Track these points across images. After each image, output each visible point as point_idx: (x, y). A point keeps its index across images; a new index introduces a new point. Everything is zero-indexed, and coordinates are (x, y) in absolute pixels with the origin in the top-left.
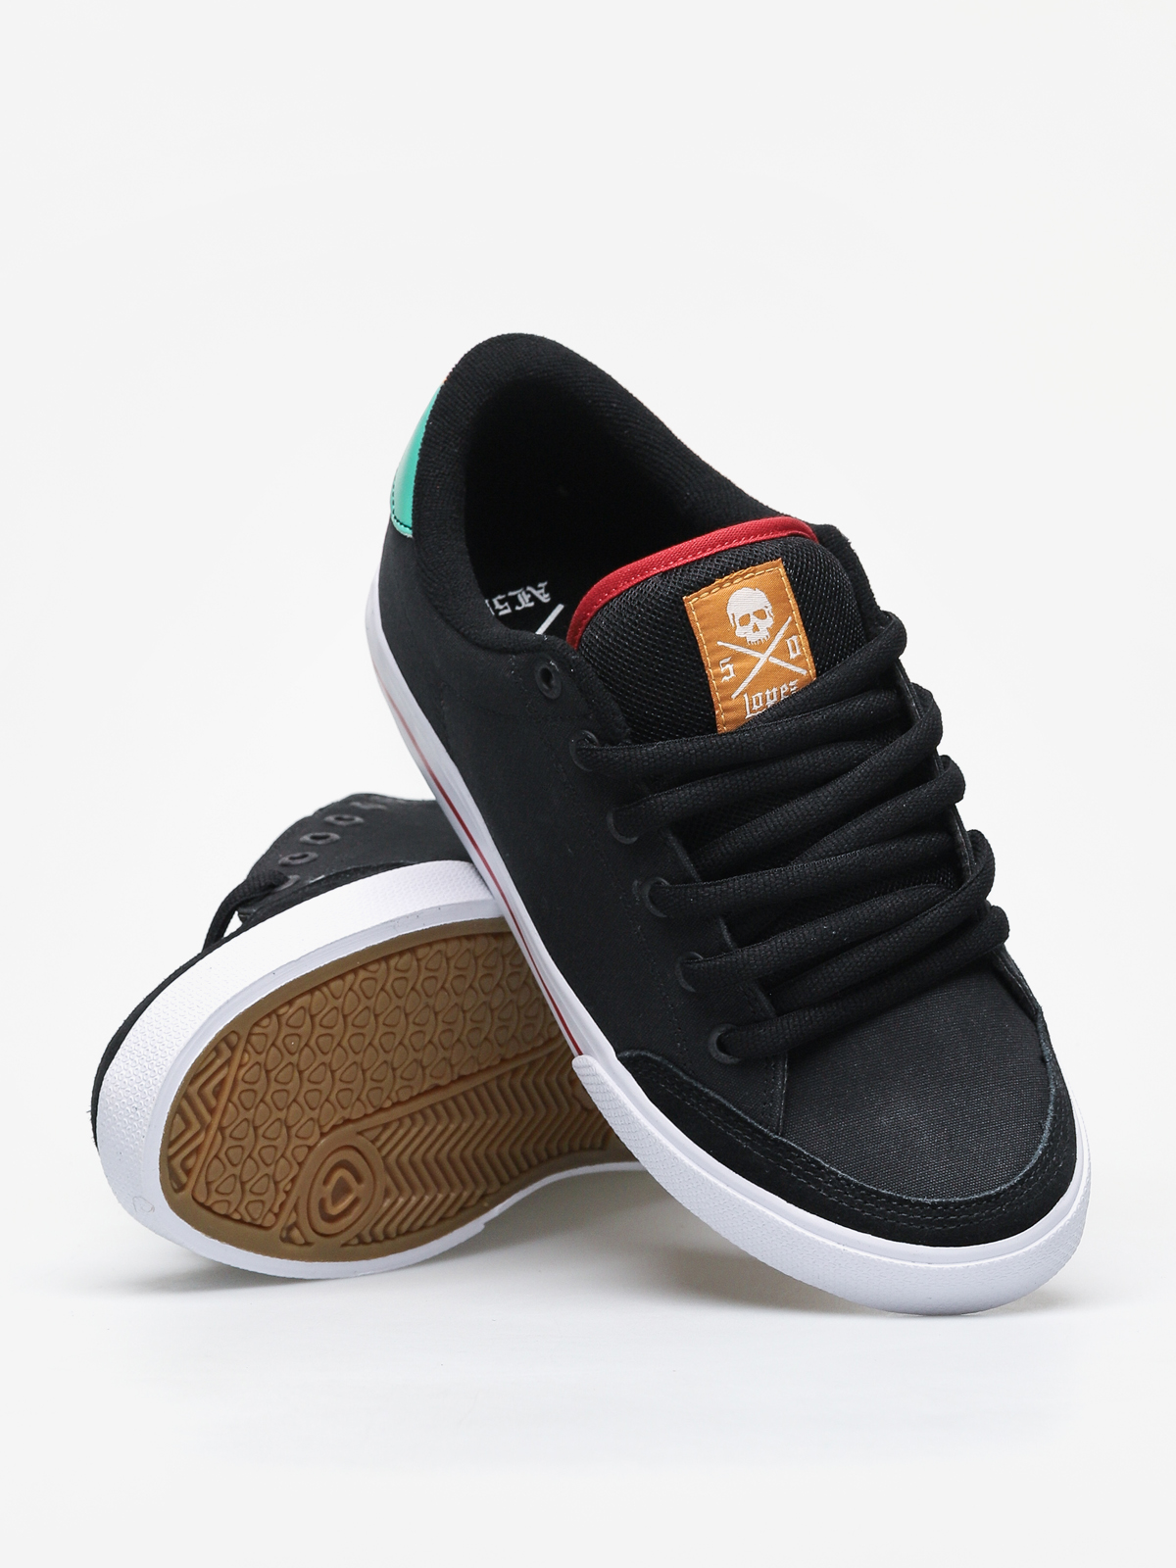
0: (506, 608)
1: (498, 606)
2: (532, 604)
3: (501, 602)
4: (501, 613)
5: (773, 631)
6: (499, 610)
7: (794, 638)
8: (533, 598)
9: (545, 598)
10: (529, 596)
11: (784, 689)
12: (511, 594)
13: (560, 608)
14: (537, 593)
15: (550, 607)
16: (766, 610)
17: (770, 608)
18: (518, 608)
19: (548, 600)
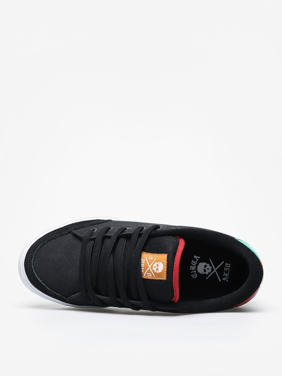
0: (226, 270)
1: (227, 269)
2: (224, 275)
3: (228, 270)
4: (225, 268)
5: (153, 271)
6: (226, 268)
7: (151, 276)
8: (225, 277)
9: (224, 279)
10: (226, 276)
11: (142, 268)
12: (229, 273)
13: (220, 281)
14: (226, 278)
15: (221, 279)
16: (157, 271)
17: (158, 272)
18: (224, 272)
19: (223, 279)
